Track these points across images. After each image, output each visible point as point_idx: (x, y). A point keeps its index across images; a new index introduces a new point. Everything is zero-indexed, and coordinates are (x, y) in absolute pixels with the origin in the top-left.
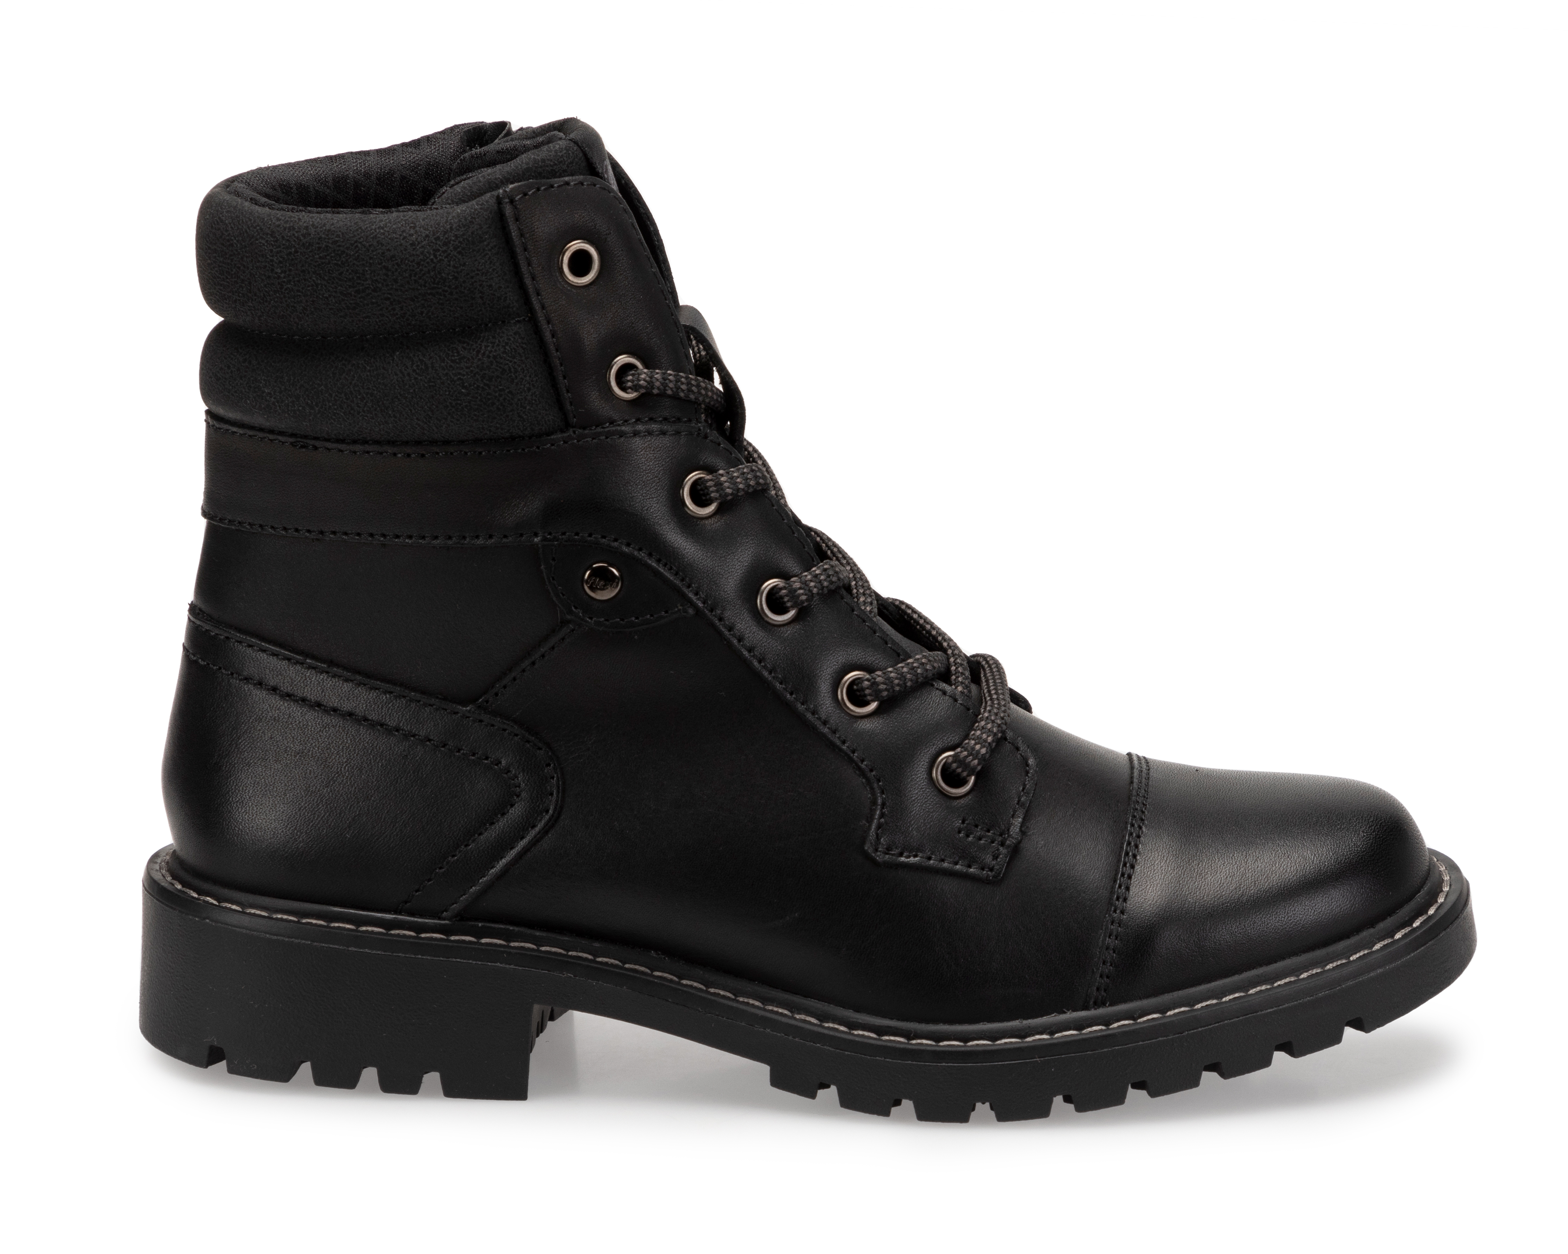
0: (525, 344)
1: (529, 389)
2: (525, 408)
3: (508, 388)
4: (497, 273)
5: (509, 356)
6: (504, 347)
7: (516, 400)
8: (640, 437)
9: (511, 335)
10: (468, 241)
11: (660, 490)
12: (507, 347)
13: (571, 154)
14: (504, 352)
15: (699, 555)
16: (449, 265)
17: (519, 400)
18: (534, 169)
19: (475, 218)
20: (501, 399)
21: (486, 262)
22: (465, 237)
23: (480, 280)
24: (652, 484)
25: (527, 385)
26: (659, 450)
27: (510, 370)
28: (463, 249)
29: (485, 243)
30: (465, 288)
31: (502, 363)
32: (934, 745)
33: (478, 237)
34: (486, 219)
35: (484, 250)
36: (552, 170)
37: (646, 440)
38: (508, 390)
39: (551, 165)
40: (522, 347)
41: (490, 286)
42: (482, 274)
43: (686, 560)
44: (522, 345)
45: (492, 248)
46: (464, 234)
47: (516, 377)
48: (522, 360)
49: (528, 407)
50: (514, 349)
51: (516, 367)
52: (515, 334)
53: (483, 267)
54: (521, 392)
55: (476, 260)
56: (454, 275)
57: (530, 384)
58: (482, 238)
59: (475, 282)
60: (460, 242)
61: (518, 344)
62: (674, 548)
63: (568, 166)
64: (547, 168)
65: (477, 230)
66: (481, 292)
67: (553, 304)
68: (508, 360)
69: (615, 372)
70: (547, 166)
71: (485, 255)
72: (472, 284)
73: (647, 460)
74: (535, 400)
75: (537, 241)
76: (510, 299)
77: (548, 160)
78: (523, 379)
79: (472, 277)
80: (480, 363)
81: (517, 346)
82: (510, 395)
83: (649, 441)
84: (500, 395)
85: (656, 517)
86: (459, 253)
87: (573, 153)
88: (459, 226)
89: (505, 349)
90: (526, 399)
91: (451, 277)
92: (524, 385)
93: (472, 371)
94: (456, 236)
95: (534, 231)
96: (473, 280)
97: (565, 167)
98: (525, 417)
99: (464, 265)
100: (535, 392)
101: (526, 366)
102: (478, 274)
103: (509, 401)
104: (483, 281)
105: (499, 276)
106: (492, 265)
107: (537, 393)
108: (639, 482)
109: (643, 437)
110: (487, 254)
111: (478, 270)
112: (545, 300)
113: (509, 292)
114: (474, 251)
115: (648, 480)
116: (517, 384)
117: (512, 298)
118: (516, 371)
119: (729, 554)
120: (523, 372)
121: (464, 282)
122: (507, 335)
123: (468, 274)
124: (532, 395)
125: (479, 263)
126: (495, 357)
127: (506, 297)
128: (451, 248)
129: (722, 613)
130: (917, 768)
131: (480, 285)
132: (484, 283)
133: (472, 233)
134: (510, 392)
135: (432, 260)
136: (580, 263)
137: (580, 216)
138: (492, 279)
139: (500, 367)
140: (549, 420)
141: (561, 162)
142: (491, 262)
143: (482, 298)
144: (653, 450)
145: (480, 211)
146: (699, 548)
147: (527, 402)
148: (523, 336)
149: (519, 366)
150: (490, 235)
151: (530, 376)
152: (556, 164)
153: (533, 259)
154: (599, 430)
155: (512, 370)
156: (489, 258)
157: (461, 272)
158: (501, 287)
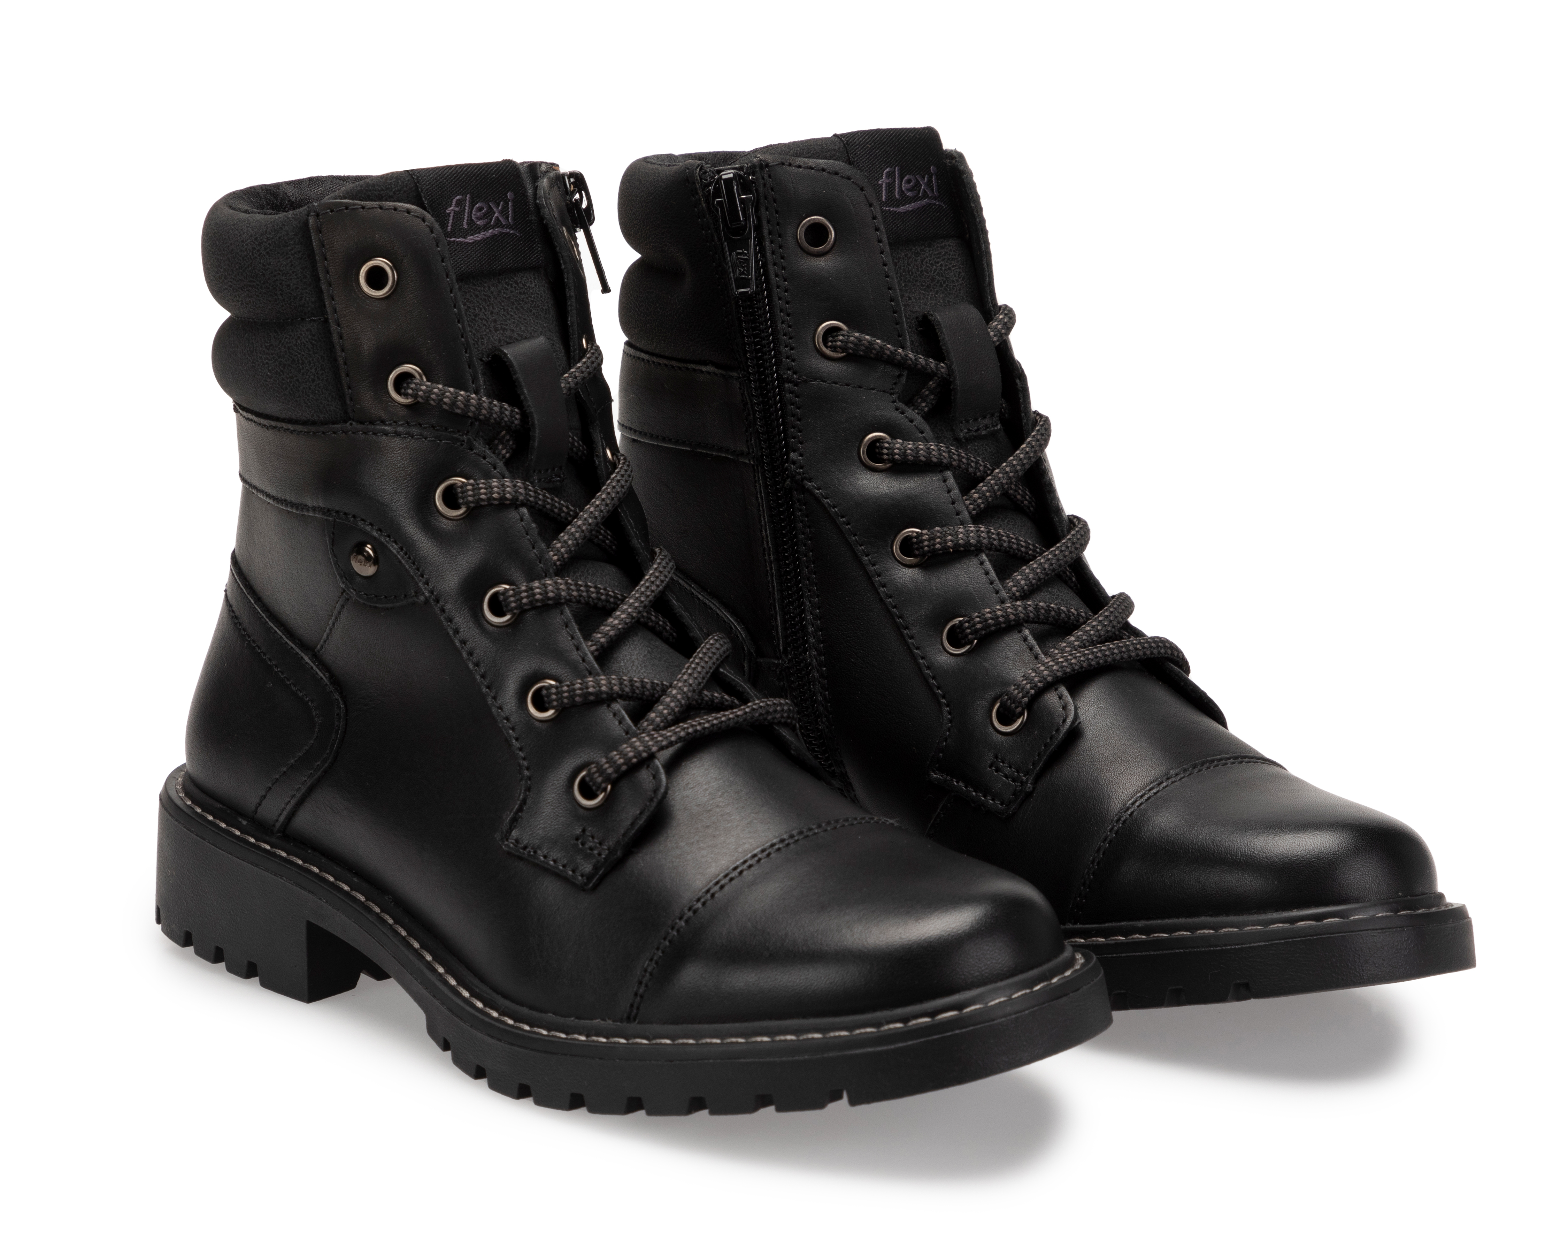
0: (315, 340)
1: (313, 381)
2: (309, 396)
3: (296, 376)
4: (296, 275)
5: (298, 349)
6: (296, 340)
7: (302, 388)
8: (400, 437)
9: (304, 331)
10: (275, 243)
11: (410, 487)
12: (298, 341)
13: (400, 184)
14: (296, 345)
15: (434, 551)
16: (260, 263)
17: (304, 388)
18: (364, 191)
19: (284, 225)
20: (291, 385)
21: (288, 264)
22: (273, 240)
23: (280, 279)
24: (404, 480)
25: (312, 377)
26: (416, 452)
27: (298, 361)
28: (271, 250)
29: (289, 248)
30: (270, 285)
31: (292, 354)
32: (580, 758)
33: (283, 242)
34: (294, 227)
35: (287, 253)
36: (379, 194)
37: (405, 441)
38: (296, 378)
39: (379, 191)
40: (311, 343)
41: (288, 286)
42: (283, 275)
43: (422, 552)
44: (311, 341)
45: (295, 253)
46: (273, 238)
47: (303, 368)
48: (310, 354)
49: (311, 396)
50: (304, 343)
51: (303, 359)
52: (307, 330)
53: (284, 268)
54: (306, 382)
55: (279, 262)
56: (262, 272)
57: (314, 376)
58: (287, 243)
59: (277, 280)
60: (269, 244)
61: (307, 340)
62: (413, 540)
63: (394, 193)
64: (375, 192)
65: (284, 235)
66: (281, 290)
67: (344, 309)
68: (297, 352)
69: (393, 378)
70: (376, 191)
71: (287, 259)
72: (275, 281)
73: (403, 459)
74: (318, 391)
75: (335, 253)
76: (305, 300)
77: (378, 185)
78: (309, 371)
79: (275, 276)
80: (279, 351)
81: (307, 342)
82: (297, 383)
83: (408, 442)
84: (291, 382)
85: (402, 510)
86: (268, 253)
87: (403, 182)
88: (271, 230)
89: (297, 342)
90: (310, 389)
91: (261, 274)
92: (310, 376)
93: (274, 357)
94: (267, 238)
95: (333, 243)
96: (275, 279)
97: (391, 194)
98: (309, 404)
99: (270, 264)
100: (319, 384)
101: (313, 360)
102: (279, 274)
103: (296, 387)
104: (283, 281)
105: (298, 278)
106: (292, 268)
107: (321, 385)
108: (392, 477)
109: (403, 438)
110: (290, 257)
111: (280, 270)
112: (337, 305)
113: (306, 293)
114: (278, 253)
115: (400, 477)
116: (303, 374)
117: (307, 299)
118: (303, 363)
119: (460, 555)
120: (309, 365)
121: (269, 279)
122: (301, 331)
123: (272, 273)
124: (316, 386)
125: (282, 264)
126: (289, 348)
127: (302, 297)
128: (263, 248)
129: (444, 606)
130: (560, 775)
131: (281, 284)
132: (284, 282)
133: (280, 238)
134: (297, 380)
135: (250, 256)
136: (377, 278)
137: (380, 236)
138: (291, 279)
139: (291, 357)
140: (330, 410)
141: (388, 188)
142: (292, 265)
143: (281, 295)
144: (410, 451)
145: (291, 219)
146: (435, 544)
147: (310, 391)
148: (314, 333)
149: (307, 359)
150: (295, 242)
151: (316, 369)
152: (383, 190)
153: (331, 268)
154: (371, 427)
155: (300, 361)
156: (291, 261)
157: (267, 269)
158: (298, 288)
